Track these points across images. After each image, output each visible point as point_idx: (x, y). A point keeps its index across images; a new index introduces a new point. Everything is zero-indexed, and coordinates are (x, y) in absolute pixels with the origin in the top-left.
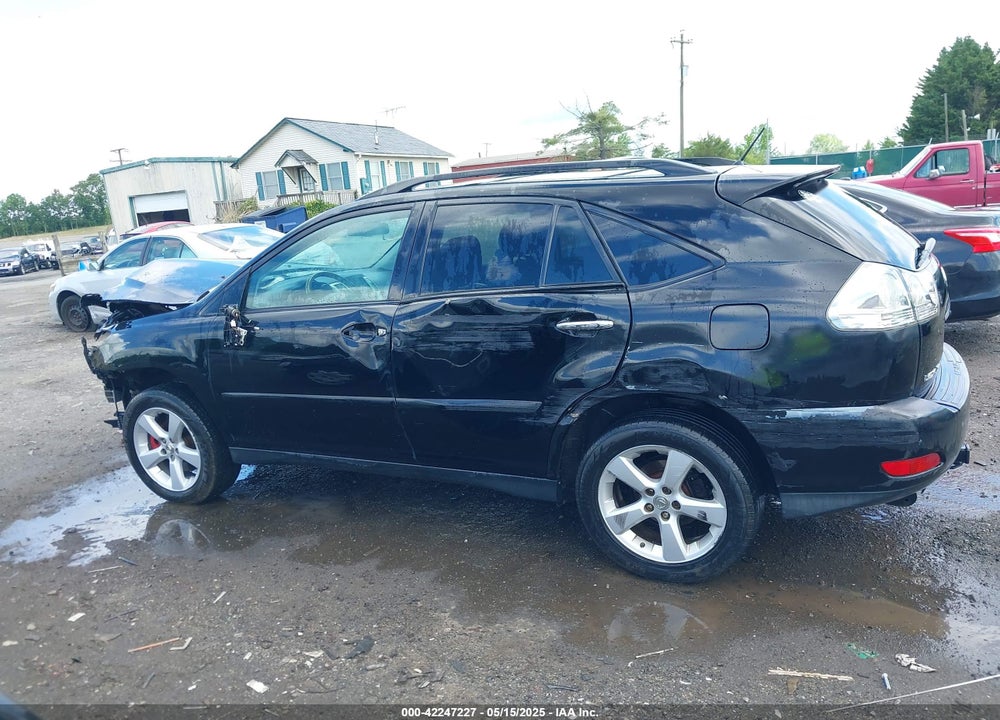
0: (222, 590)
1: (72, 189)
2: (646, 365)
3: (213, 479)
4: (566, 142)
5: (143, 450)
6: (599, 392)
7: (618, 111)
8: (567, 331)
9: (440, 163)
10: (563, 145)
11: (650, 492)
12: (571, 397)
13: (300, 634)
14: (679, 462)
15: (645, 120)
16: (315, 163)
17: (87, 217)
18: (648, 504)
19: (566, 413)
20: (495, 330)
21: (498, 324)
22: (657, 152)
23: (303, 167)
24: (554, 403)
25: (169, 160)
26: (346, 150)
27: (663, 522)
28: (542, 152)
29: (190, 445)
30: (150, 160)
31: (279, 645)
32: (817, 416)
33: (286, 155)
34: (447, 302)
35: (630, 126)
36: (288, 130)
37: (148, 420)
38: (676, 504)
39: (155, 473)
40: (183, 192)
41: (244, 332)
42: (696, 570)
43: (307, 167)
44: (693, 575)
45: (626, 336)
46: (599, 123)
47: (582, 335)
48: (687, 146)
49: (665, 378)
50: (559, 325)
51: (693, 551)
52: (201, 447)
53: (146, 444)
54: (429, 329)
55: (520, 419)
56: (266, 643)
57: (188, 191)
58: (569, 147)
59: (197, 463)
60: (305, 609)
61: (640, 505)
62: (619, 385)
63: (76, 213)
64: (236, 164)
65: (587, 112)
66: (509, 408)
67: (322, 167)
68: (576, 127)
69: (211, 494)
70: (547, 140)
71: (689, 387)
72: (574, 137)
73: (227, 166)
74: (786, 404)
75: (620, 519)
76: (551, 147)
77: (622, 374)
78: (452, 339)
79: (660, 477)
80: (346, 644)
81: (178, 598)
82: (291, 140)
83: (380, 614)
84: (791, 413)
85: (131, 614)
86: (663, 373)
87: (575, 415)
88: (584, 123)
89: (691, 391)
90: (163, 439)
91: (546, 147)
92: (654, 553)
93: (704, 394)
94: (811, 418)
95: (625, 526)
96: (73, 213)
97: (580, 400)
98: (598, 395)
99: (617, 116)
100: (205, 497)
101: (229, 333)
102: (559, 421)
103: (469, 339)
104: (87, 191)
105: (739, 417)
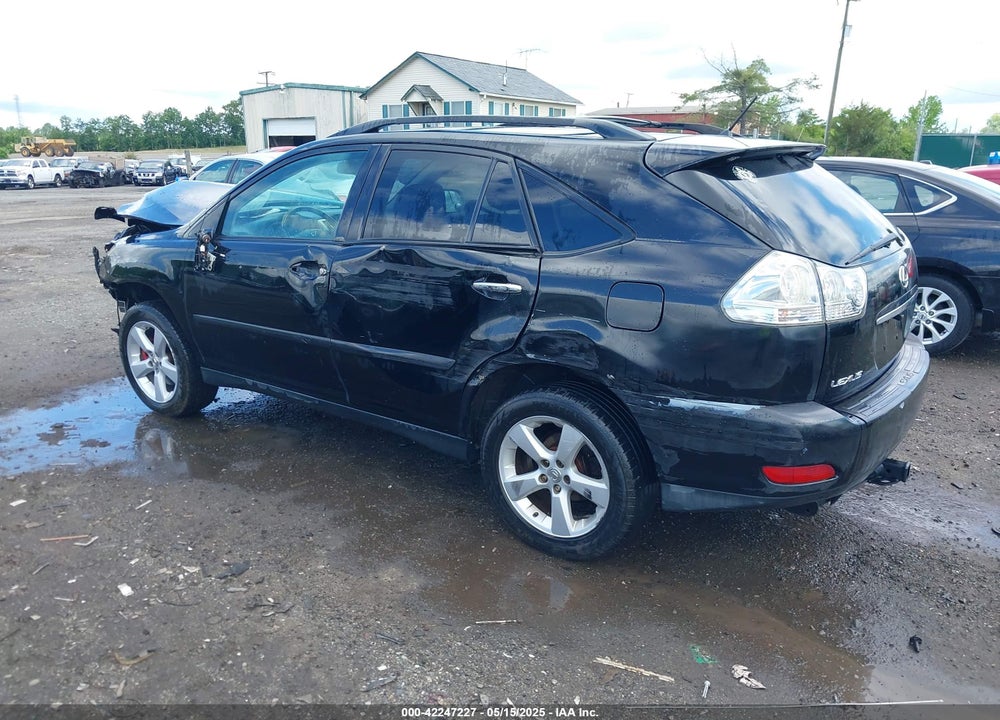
0: (150, 497)
1: (224, 107)
2: (547, 335)
3: (188, 395)
4: (706, 99)
5: (135, 361)
6: (503, 356)
7: (767, 70)
8: (481, 290)
9: (567, 109)
10: (703, 102)
11: (545, 463)
12: (481, 358)
13: (190, 549)
14: (572, 437)
15: (795, 82)
16: (440, 100)
17: (235, 136)
18: (542, 475)
19: (474, 375)
20: (421, 282)
21: (424, 277)
22: (804, 117)
23: (427, 103)
24: (466, 363)
25: (303, 86)
26: (472, 89)
27: (554, 495)
28: (679, 108)
29: (171, 361)
30: (285, 85)
31: (166, 555)
32: (700, 408)
33: (413, 89)
34: (382, 249)
35: (778, 87)
36: (418, 65)
37: (138, 332)
38: (567, 478)
39: (144, 383)
40: (313, 118)
41: (213, 258)
42: (578, 548)
43: (432, 104)
44: (575, 552)
45: (531, 304)
46: (744, 82)
47: (495, 298)
48: (837, 113)
49: (563, 350)
50: (476, 284)
51: (578, 528)
52: (178, 364)
53: (138, 355)
54: (364, 273)
55: (434, 374)
56: (156, 552)
57: (318, 118)
58: (709, 104)
59: (175, 379)
60: (209, 527)
61: (535, 475)
62: (521, 352)
63: (225, 132)
64: (365, 94)
65: (733, 68)
66: (427, 362)
67: (447, 105)
68: (719, 84)
69: (186, 410)
70: (685, 96)
71: (581, 361)
72: (716, 94)
73: (356, 96)
74: (672, 393)
75: (516, 486)
76: (690, 103)
77: (524, 341)
78: (385, 286)
79: (555, 450)
80: (225, 565)
81: (108, 501)
82: (420, 75)
83: (271, 542)
84: (675, 402)
85: (64, 507)
86: (561, 344)
87: (482, 377)
88: (728, 81)
89: (584, 366)
90: (150, 352)
91: (685, 102)
92: (544, 524)
93: (595, 371)
94: (693, 410)
95: (520, 494)
96: (223, 132)
97: (486, 362)
98: (502, 360)
99: (765, 75)
100: (180, 411)
101: (198, 256)
102: (468, 381)
103: (398, 288)
104: (237, 111)
105: (623, 399)
